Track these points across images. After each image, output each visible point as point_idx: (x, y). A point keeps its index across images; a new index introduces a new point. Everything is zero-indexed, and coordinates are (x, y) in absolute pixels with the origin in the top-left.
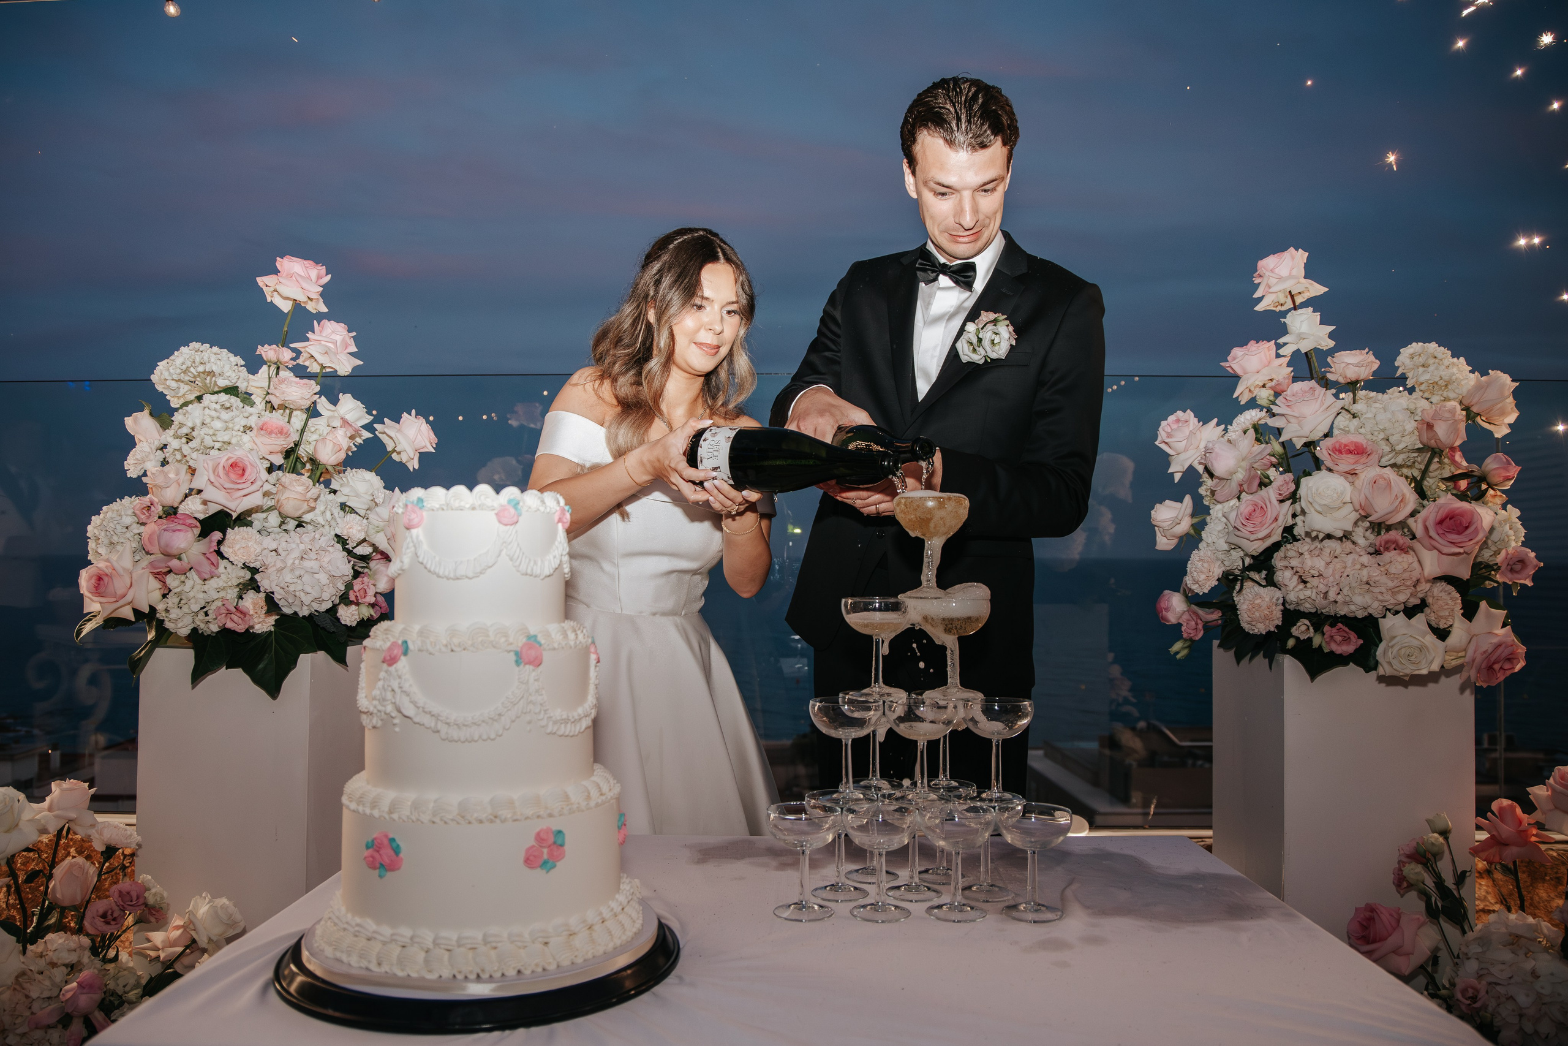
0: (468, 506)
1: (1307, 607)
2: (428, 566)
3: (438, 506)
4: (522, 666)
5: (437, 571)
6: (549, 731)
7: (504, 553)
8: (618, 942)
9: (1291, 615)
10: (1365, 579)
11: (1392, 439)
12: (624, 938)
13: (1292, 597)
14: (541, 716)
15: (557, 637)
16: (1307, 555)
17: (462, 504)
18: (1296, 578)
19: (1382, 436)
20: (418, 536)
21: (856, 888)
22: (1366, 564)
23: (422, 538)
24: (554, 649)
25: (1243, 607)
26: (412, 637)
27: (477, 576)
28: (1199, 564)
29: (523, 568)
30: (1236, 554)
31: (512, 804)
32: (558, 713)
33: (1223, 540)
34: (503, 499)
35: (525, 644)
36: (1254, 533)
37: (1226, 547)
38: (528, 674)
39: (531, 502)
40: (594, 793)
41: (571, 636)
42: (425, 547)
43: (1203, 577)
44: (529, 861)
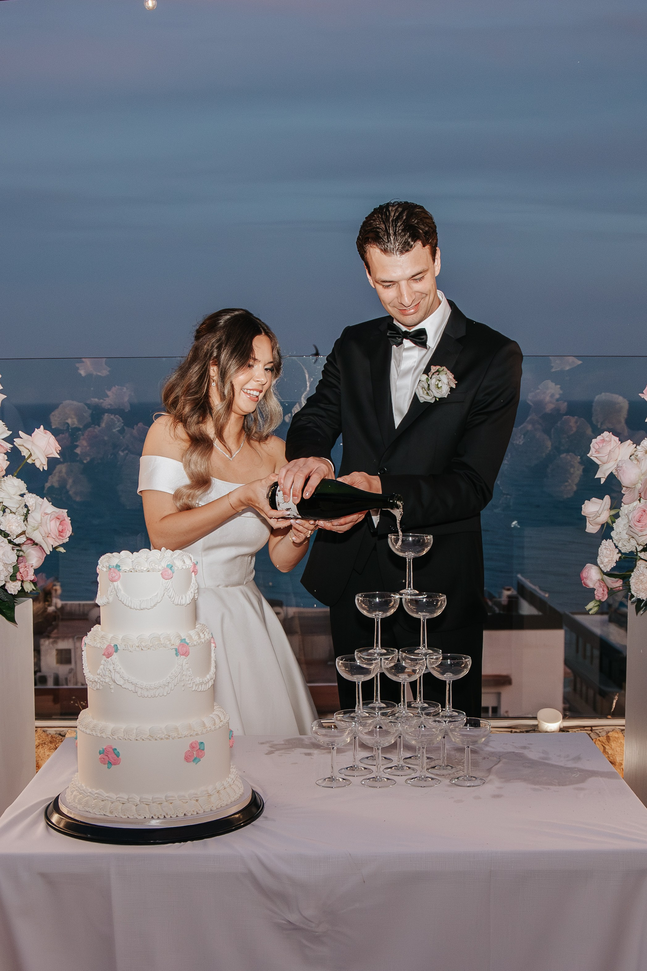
2: (124, 603)
3: (128, 570)
4: (179, 656)
7: (166, 594)
8: (233, 799)
12: (236, 797)
21: (366, 768)
24: (195, 645)
25: (632, 581)
26: (119, 642)
27: (152, 607)
28: (605, 551)
29: (176, 602)
30: (633, 542)
31: (176, 729)
32: (198, 680)
33: (625, 532)
34: (164, 564)
35: (180, 645)
36: (641, 531)
37: (627, 537)
38: (182, 659)
39: (178, 564)
40: (217, 721)
41: (202, 636)
42: (122, 592)
43: (606, 560)
44: (188, 758)
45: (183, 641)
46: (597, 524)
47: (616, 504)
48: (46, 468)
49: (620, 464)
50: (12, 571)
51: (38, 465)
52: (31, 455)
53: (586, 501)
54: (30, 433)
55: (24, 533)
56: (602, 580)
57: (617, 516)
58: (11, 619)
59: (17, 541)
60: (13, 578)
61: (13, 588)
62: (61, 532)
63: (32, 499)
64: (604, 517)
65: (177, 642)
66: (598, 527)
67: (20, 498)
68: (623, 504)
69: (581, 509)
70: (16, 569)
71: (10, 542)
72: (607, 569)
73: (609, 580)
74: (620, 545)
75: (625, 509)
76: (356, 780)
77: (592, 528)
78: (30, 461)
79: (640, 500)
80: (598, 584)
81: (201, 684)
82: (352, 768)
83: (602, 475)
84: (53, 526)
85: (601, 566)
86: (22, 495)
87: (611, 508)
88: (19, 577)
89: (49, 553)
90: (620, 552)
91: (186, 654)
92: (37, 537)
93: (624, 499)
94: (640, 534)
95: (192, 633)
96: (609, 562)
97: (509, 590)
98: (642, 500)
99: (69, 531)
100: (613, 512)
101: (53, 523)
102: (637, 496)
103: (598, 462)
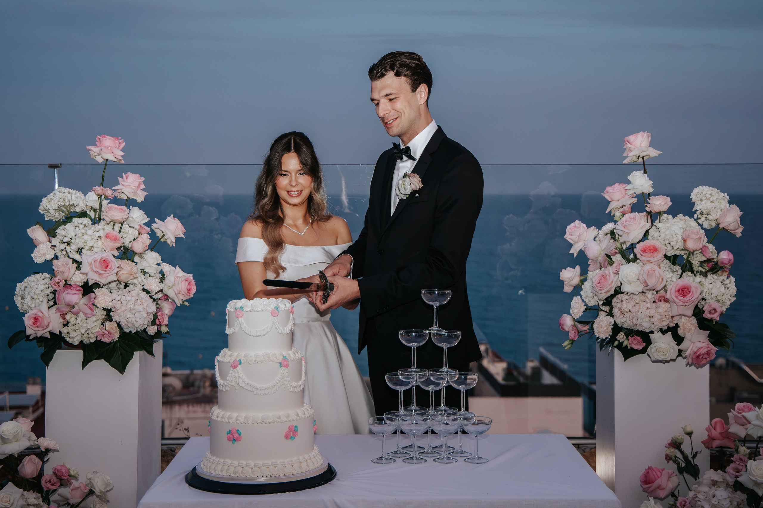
0: (260, 310)
1: (625, 326)
2: (246, 332)
3: (249, 310)
4: (282, 368)
5: (249, 333)
6: (291, 390)
7: (273, 326)
8: (316, 466)
9: (616, 329)
10: (648, 315)
11: (672, 244)
12: (318, 465)
13: (618, 322)
14: (289, 385)
15: (292, 355)
16: (624, 302)
17: (258, 309)
18: (619, 312)
19: (667, 242)
20: (241, 321)
21: (406, 453)
22: (649, 307)
23: (243, 321)
24: (292, 361)
25: (595, 326)
26: (242, 358)
27: (264, 335)
28: (575, 305)
29: (280, 331)
30: (596, 298)
31: (279, 417)
32: (294, 384)
33: (590, 291)
34: (272, 307)
35: (283, 360)
36: (601, 290)
37: (591, 294)
38: (284, 370)
39: (282, 306)
40: (306, 412)
41: (297, 355)
42: (245, 325)
43: (576, 311)
44: (286, 437)
45: (284, 357)
46: (571, 286)
47: (584, 272)
48: (174, 245)
49: (586, 244)
50: (152, 318)
51: (169, 242)
52: (164, 235)
53: (563, 270)
54: (163, 220)
55: (161, 291)
56: (574, 326)
57: (585, 280)
58: (151, 353)
59: (155, 297)
60: (153, 323)
61: (152, 330)
62: (189, 290)
63: (166, 268)
64: (576, 281)
65: (281, 358)
66: (572, 288)
67: (157, 266)
68: (589, 272)
69: (559, 275)
70: (155, 316)
71: (151, 297)
72: (577, 317)
73: (579, 326)
74: (587, 301)
75: (590, 275)
76: (399, 460)
77: (568, 289)
78: (162, 240)
79: (601, 269)
80: (571, 329)
81: (296, 387)
82: (396, 452)
83: (574, 250)
84: (183, 286)
85: (573, 315)
86: (159, 264)
87: (581, 275)
88: (157, 322)
89: (179, 305)
90: (586, 305)
91: (287, 366)
92: (171, 293)
93: (590, 268)
94: (600, 292)
95: (290, 352)
96: (578, 312)
97: (532, 361)
98: (603, 269)
99: (194, 290)
100: (582, 278)
101: (183, 284)
102: (599, 265)
103: (572, 242)
